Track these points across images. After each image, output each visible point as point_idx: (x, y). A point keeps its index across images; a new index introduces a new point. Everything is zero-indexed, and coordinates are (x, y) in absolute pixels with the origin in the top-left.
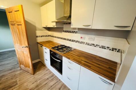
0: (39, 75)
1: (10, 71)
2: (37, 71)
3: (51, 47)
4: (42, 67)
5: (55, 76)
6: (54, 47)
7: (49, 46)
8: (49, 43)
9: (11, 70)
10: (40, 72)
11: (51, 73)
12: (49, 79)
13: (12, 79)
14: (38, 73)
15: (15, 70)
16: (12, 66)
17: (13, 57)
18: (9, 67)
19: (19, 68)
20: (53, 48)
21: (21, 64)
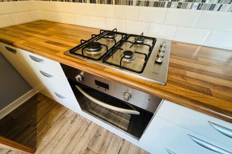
0: (54, 147)
2: (43, 134)
3: (66, 49)
4: (53, 112)
5: (105, 131)
6: (78, 47)
7: (48, 42)
8: (44, 29)
10: (53, 132)
11: (89, 125)
12: (93, 149)
14: (45, 140)
20: (73, 51)
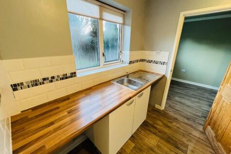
1: (186, 121)
9: (188, 119)
13: (184, 135)
15: (194, 125)
16: (192, 115)
17: (200, 99)
18: (188, 112)
19: (201, 128)
21: (209, 124)
